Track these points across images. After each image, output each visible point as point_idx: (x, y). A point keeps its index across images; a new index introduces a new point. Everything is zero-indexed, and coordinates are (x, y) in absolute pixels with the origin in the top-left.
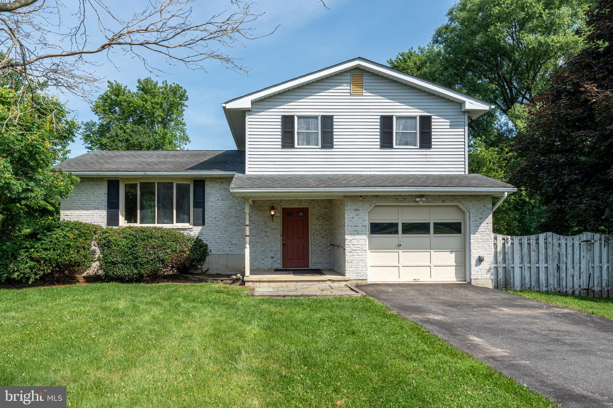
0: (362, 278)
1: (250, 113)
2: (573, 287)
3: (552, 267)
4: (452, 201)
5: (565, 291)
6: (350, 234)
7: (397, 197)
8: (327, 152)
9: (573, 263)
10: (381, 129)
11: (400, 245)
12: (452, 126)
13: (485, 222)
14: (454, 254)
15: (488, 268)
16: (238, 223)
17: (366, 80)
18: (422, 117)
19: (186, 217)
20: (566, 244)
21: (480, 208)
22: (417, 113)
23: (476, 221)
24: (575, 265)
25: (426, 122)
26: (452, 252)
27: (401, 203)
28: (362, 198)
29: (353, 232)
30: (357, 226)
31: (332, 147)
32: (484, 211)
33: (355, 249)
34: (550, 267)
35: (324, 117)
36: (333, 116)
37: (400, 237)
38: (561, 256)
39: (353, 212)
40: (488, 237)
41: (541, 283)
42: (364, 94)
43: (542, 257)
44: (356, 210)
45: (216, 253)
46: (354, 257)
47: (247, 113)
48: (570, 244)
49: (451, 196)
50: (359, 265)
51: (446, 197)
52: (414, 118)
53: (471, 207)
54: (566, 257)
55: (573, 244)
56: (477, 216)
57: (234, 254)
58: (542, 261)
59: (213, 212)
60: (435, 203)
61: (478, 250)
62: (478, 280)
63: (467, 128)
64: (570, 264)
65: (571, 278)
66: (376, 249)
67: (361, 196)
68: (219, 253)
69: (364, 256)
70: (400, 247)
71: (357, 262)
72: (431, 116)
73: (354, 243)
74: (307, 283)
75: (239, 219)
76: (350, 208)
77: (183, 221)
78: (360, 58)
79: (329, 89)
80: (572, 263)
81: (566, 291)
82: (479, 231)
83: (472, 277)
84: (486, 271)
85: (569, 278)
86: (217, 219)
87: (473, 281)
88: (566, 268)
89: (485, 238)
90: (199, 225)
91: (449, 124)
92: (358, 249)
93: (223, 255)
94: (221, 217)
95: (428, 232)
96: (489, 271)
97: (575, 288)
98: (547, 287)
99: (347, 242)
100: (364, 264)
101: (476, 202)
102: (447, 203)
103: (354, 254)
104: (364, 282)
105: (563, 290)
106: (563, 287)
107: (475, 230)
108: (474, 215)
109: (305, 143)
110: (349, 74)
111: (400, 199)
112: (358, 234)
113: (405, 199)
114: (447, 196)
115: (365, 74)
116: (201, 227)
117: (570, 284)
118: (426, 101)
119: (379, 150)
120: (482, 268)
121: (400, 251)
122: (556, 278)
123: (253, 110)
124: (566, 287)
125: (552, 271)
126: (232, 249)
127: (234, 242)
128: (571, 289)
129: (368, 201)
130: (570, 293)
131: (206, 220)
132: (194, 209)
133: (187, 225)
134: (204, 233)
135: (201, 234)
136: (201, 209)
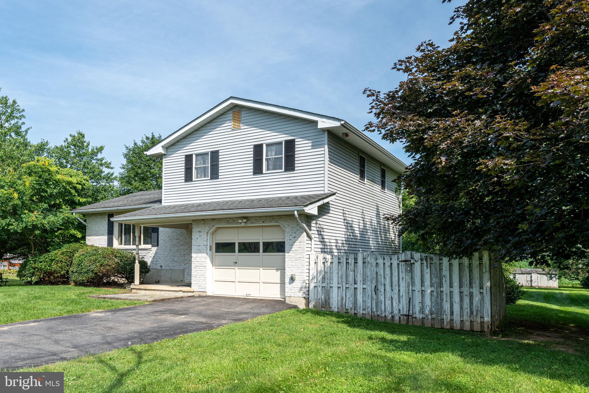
0: (202, 290)
1: (166, 156)
2: (392, 312)
3: (370, 288)
4: (270, 222)
5: (383, 315)
6: (195, 253)
7: (228, 219)
8: (215, 182)
9: (392, 286)
10: (254, 157)
11: (236, 263)
12: (314, 146)
13: (298, 241)
14: (279, 272)
15: (300, 286)
16: (178, 245)
17: (244, 115)
18: (287, 142)
19: (149, 240)
20: (384, 264)
21: (294, 227)
22: (283, 138)
23: (290, 240)
24: (394, 288)
25: (290, 145)
26: (277, 270)
27: (231, 225)
28: (203, 221)
29: (197, 251)
30: (199, 246)
31: (218, 178)
32: (297, 230)
33: (198, 265)
34: (369, 288)
35: (212, 152)
36: (218, 150)
37: (237, 255)
38: (379, 277)
39: (198, 233)
40: (300, 256)
41: (358, 305)
42: (242, 128)
43: (359, 278)
44: (200, 232)
45: (165, 268)
46: (197, 272)
47: (163, 157)
48: (388, 264)
49: (270, 216)
50: (200, 279)
51: (265, 218)
52: (280, 143)
53: (286, 226)
54: (384, 278)
55: (391, 264)
56: (291, 235)
57: (175, 270)
58: (361, 281)
59: (164, 235)
60: (257, 224)
61: (292, 269)
62: (291, 298)
63: (326, 146)
64: (388, 286)
65: (390, 302)
66: (219, 266)
67: (203, 220)
68: (166, 268)
69: (204, 272)
70: (237, 265)
71: (199, 276)
72: (294, 140)
73: (197, 260)
74: (167, 292)
75: (179, 241)
76: (195, 230)
77: (147, 243)
78: (231, 98)
79: (216, 128)
80: (390, 285)
81: (385, 316)
82: (292, 250)
83: (286, 295)
84: (298, 289)
85: (388, 303)
86: (166, 242)
87: (287, 299)
88: (385, 290)
89: (297, 256)
90: (155, 246)
91: (310, 144)
92: (200, 265)
93: (169, 270)
94: (168, 239)
95: (258, 251)
96: (301, 289)
97: (395, 313)
98: (364, 310)
99: (193, 259)
100: (203, 279)
101: (290, 221)
102: (267, 223)
103: (197, 269)
104: (204, 294)
105: (381, 314)
106: (381, 311)
107: (290, 249)
108: (289, 234)
109: (203, 176)
110: (231, 112)
111: (230, 222)
112: (200, 252)
113: (234, 221)
114: (266, 216)
115: (243, 110)
116: (156, 248)
117: (389, 309)
118: (291, 125)
119: (252, 176)
120: (295, 286)
121: (236, 268)
122: (375, 301)
123: (168, 153)
124: (385, 311)
125: (370, 292)
126: (174, 265)
127: (176, 259)
128: (390, 314)
129: (208, 224)
130: (389, 318)
131: (159, 242)
132: (153, 234)
133: (149, 246)
134: (158, 253)
135: (156, 253)
136: (156, 234)
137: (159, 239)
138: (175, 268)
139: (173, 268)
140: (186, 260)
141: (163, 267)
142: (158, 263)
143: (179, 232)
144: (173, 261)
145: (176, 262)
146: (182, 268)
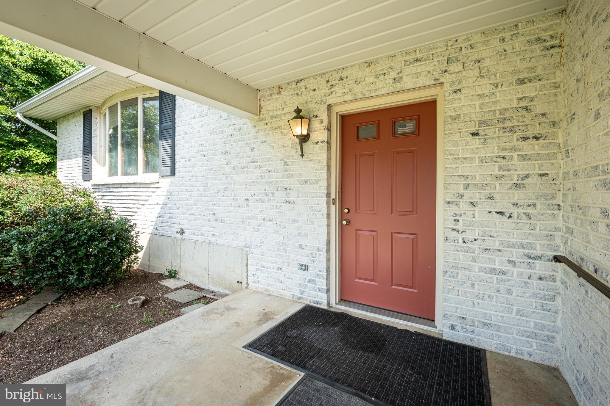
16: (228, 169)
19: (156, 159)
59: (187, 145)
86: (192, 162)
90: (167, 176)
93: (201, 243)
94: (198, 155)
116: (170, 180)
126: (216, 231)
131: (177, 166)
132: (161, 143)
133: (153, 177)
134: (175, 193)
135: (169, 196)
136: (168, 142)
137: (177, 157)
138: (219, 241)
139: (213, 240)
140: (253, 218)
141: (187, 235)
142: (174, 221)
143: (230, 131)
144: (213, 218)
145: (223, 221)
146: (242, 244)
